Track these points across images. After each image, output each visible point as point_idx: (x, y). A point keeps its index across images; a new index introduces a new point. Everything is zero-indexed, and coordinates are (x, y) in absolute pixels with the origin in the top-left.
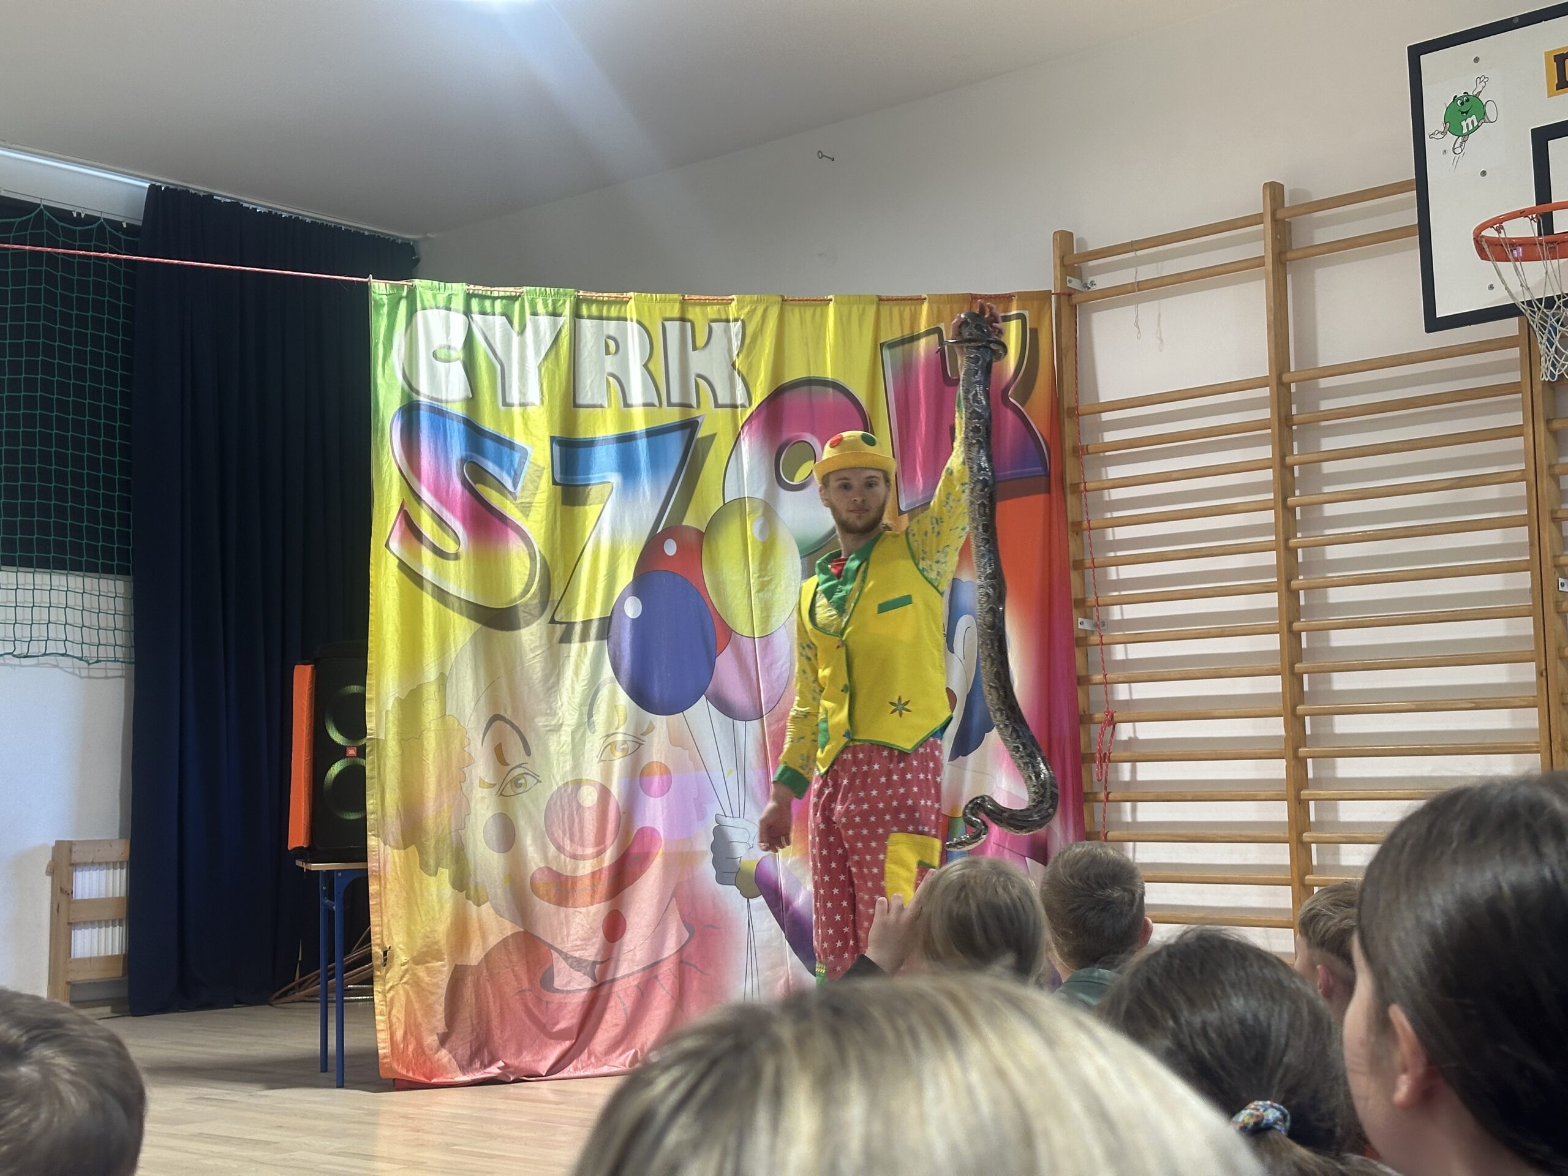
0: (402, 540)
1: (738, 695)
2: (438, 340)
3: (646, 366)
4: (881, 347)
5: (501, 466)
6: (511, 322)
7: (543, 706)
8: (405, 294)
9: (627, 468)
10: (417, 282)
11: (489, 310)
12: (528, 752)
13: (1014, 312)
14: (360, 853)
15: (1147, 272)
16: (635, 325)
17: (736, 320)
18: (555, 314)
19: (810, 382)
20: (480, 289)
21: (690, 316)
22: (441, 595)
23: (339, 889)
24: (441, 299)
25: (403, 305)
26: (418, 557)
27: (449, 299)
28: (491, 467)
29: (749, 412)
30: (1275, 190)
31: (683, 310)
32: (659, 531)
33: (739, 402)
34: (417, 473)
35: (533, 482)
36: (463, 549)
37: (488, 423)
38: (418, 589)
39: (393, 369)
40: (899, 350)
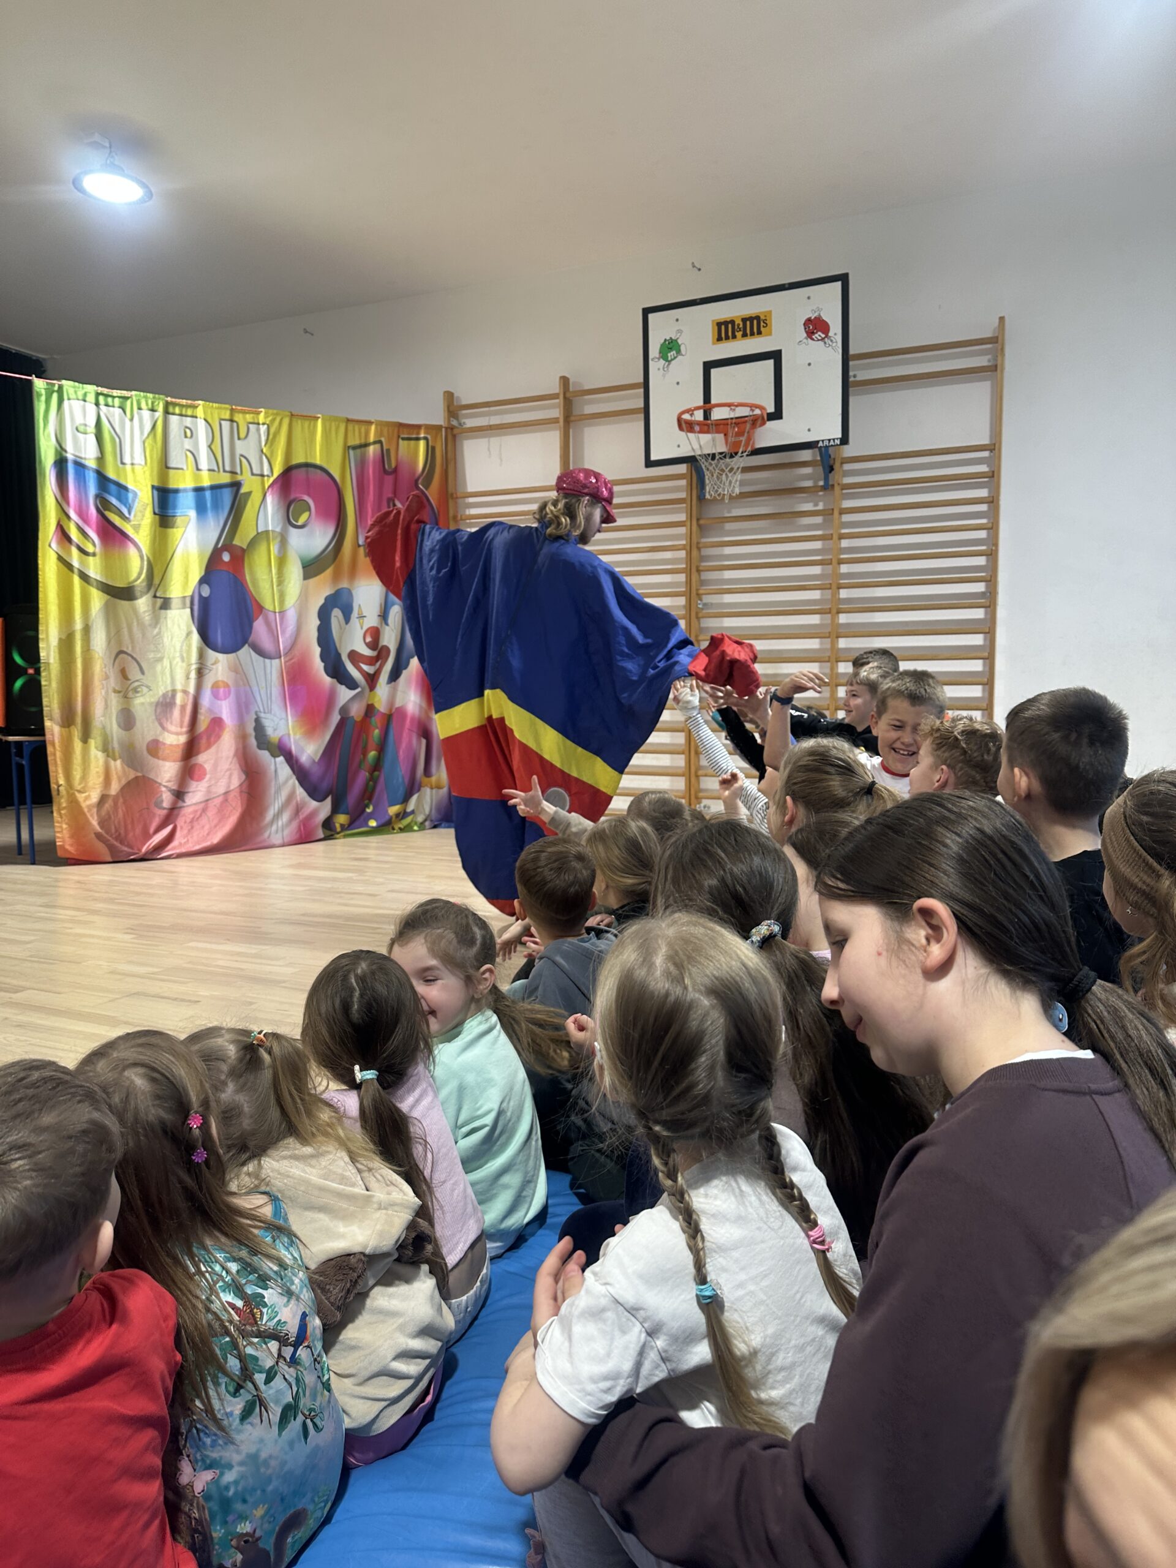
0: (59, 543)
1: (267, 644)
2: (79, 420)
3: (210, 447)
4: (348, 448)
5: (119, 499)
6: (125, 412)
7: (152, 647)
8: (56, 388)
9: (201, 509)
10: (64, 382)
11: (110, 403)
12: (143, 673)
13: (422, 435)
14: (41, 731)
15: (495, 420)
16: (203, 422)
17: (264, 424)
18: (153, 410)
19: (307, 465)
20: (105, 391)
21: (236, 419)
22: (84, 577)
23: (26, 752)
24: (80, 395)
25: (55, 396)
26: (69, 553)
27: (85, 395)
28: (114, 501)
29: (271, 480)
30: (565, 381)
31: (232, 415)
32: (220, 545)
33: (266, 473)
34: (68, 503)
35: (141, 512)
36: (98, 550)
37: (111, 474)
38: (71, 573)
39: (49, 435)
40: (358, 451)
